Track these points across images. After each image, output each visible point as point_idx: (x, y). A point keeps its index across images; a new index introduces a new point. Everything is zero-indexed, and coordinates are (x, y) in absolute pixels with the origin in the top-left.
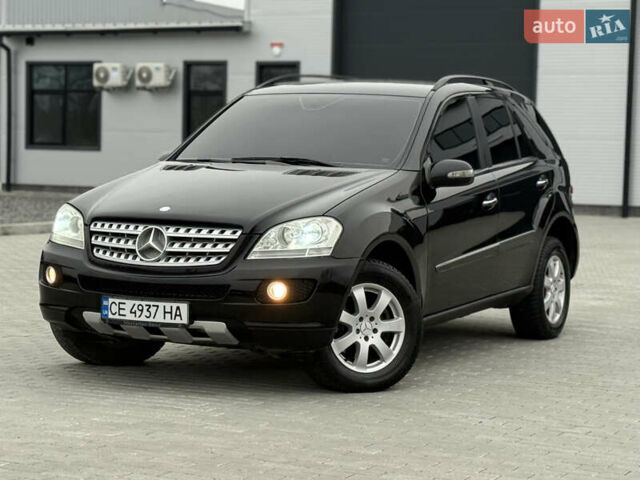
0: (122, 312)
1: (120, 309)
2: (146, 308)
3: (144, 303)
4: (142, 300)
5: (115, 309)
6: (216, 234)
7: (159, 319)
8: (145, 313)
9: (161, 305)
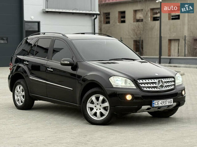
0: (158, 104)
1: (158, 103)
2: (164, 102)
3: (164, 101)
4: (164, 100)
5: (156, 103)
7: (167, 104)
8: (164, 103)
9: (168, 100)
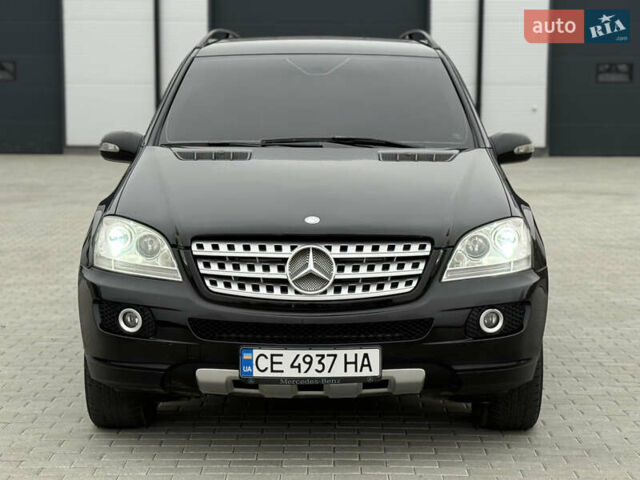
0: (276, 367)
1: (272, 363)
2: (316, 360)
4: (310, 349)
5: (264, 363)
6: (399, 250)
9: (340, 353)
